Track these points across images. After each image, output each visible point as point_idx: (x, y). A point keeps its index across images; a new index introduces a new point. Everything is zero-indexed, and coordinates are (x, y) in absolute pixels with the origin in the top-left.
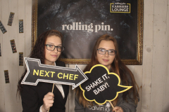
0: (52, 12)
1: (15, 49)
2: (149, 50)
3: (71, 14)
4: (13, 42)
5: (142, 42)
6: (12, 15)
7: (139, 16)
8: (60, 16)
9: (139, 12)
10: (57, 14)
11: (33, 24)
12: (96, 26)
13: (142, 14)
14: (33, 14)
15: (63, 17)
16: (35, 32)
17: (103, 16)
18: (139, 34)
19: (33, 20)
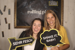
0: (23, 5)
1: (7, 22)
2: (66, 22)
3: (32, 6)
4: (6, 19)
5: (63, 19)
6: (5, 7)
7: (62, 7)
8: (26, 7)
9: (62, 5)
10: (25, 6)
11: (15, 11)
12: (43, 12)
13: (63, 6)
14: (15, 6)
15: (28, 8)
16: (16, 15)
17: (46, 7)
18: (62, 15)
19: (15, 9)
